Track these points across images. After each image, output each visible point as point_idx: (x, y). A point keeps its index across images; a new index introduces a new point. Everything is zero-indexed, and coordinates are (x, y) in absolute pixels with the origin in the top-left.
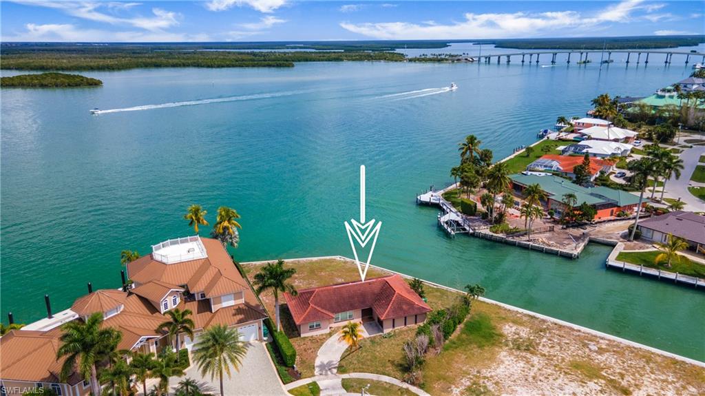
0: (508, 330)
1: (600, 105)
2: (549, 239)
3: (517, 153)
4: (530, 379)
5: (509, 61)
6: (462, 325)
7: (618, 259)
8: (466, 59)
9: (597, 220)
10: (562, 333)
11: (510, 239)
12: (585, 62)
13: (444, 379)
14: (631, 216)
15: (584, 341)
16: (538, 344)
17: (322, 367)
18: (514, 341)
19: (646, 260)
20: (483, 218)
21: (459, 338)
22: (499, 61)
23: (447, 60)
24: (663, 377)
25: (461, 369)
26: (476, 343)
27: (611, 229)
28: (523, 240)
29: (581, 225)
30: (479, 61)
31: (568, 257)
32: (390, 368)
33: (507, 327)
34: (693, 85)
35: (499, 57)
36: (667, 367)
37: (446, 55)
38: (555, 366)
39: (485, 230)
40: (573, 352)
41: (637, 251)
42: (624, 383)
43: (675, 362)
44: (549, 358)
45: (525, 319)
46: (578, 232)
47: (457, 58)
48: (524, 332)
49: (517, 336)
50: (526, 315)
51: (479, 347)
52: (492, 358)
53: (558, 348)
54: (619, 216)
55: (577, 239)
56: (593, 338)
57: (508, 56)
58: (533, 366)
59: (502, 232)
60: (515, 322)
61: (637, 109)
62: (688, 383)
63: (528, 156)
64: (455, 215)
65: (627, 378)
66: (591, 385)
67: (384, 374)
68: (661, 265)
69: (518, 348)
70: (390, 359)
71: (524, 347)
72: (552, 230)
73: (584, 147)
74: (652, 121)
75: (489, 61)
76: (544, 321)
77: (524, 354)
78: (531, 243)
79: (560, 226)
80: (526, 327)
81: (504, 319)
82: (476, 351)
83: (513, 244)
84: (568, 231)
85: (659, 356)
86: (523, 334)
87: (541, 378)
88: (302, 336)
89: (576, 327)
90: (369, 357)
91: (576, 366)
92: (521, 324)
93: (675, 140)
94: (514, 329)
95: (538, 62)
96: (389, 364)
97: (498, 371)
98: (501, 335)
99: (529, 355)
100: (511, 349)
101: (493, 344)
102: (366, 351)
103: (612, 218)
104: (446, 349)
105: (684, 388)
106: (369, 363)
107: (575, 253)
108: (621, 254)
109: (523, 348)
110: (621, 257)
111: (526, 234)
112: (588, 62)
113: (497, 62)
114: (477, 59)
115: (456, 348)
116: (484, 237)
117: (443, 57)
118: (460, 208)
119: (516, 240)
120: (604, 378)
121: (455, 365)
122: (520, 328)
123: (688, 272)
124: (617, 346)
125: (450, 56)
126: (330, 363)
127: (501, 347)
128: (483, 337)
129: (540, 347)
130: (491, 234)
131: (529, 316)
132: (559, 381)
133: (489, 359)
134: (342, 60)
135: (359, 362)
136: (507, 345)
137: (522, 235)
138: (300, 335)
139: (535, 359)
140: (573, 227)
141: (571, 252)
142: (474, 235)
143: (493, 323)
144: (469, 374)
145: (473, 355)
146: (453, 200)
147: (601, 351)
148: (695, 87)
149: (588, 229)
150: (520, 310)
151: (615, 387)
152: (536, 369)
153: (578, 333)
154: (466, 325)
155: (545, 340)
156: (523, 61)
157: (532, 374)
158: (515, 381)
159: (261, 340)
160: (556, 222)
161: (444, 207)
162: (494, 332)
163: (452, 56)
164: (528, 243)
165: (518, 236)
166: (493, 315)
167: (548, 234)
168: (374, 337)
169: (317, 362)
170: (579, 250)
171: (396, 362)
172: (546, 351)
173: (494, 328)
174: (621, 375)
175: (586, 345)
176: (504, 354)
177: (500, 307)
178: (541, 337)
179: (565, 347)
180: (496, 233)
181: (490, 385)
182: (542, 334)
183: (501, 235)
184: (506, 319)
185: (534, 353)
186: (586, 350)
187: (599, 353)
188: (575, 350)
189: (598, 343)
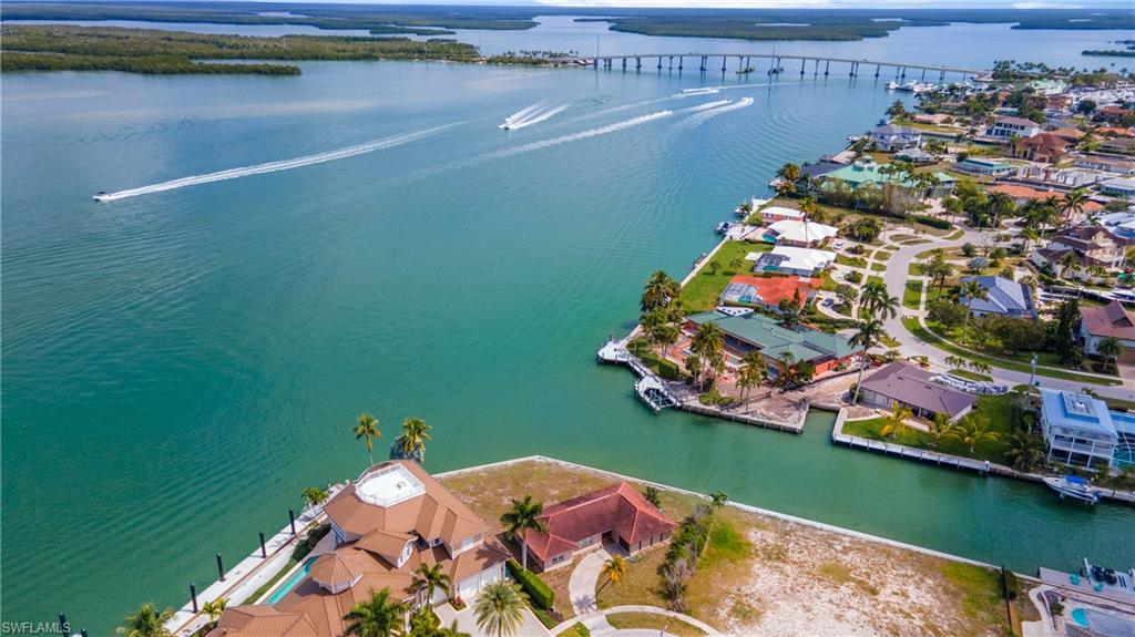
0: (754, 536)
1: (787, 178)
2: (768, 408)
3: (699, 267)
4: (789, 591)
5: (639, 66)
7: (844, 431)
8: (576, 62)
9: (815, 378)
10: (806, 533)
11: (725, 413)
12: (746, 71)
13: (708, 602)
14: (849, 369)
15: (827, 541)
16: (787, 551)
18: (764, 549)
19: (871, 431)
20: (687, 384)
21: (709, 554)
22: (624, 66)
23: (546, 62)
24: (903, 572)
25: (720, 589)
26: (727, 557)
27: (830, 388)
28: (739, 413)
29: (799, 387)
30: (596, 64)
31: (793, 432)
32: (650, 597)
33: (752, 534)
34: (891, 135)
35: (625, 60)
36: (906, 560)
37: (545, 53)
38: (808, 573)
39: (693, 401)
40: (820, 556)
41: (861, 419)
42: (871, 583)
43: (912, 553)
44: (800, 564)
45: (767, 521)
46: (795, 396)
47: (563, 59)
48: (771, 538)
49: (765, 543)
50: (766, 516)
51: (731, 561)
52: (748, 573)
53: (806, 552)
54: (836, 370)
55: (798, 405)
56: (836, 537)
57: (639, 60)
58: (788, 576)
59: (714, 403)
60: (757, 527)
61: (833, 184)
62: (925, 575)
63: (714, 273)
64: (652, 380)
65: (874, 577)
66: (843, 588)
67: (646, 604)
68: (888, 438)
69: (770, 558)
70: (649, 587)
71: (776, 556)
72: (768, 396)
73: (781, 258)
74: (851, 204)
75: (610, 65)
76: (786, 521)
77: (776, 563)
78: (749, 417)
79: (778, 390)
80: (771, 531)
81: (747, 523)
82: (730, 565)
83: (729, 419)
84: (785, 395)
85: (896, 548)
86: (770, 541)
87: (798, 588)
88: (546, 571)
89: (818, 525)
91: (826, 570)
92: (765, 528)
93: (881, 237)
94: (759, 534)
95: (680, 68)
96: (649, 592)
97: (757, 586)
98: (749, 544)
99: (781, 565)
100: (763, 560)
101: (744, 556)
103: (831, 373)
104: (699, 569)
105: (923, 581)
106: (628, 594)
107: (799, 426)
108: (846, 424)
109: (774, 557)
110: (848, 427)
111: (741, 404)
112: (751, 70)
113: (621, 68)
114: (592, 61)
115: (709, 565)
116: (695, 412)
117: (539, 56)
118: (657, 368)
119: (732, 413)
120: (853, 580)
121: (714, 585)
122: (765, 533)
123: (912, 443)
124: (859, 542)
125: (552, 55)
126: (586, 599)
127: (753, 559)
128: (732, 548)
129: (790, 554)
130: (702, 406)
131: (771, 517)
132: (815, 589)
133: (745, 574)
134: (376, 59)
135: (617, 594)
136: (758, 556)
137: (738, 406)
138: (543, 571)
139: (788, 569)
140: (791, 389)
141: (794, 426)
142: (683, 409)
143: (737, 531)
144: (730, 594)
145: (728, 571)
146: (644, 355)
147: (846, 550)
148: (893, 138)
149: (808, 392)
150: (760, 511)
151: (864, 588)
152: (791, 579)
153: (821, 533)
154: (712, 537)
155: (792, 544)
156: (660, 67)
157: (789, 585)
158: (774, 595)
160: (771, 384)
161: (636, 368)
162: (741, 541)
163: (555, 56)
164: (746, 417)
165: (733, 408)
166: (734, 521)
167: (765, 402)
170: (802, 422)
171: (655, 589)
172: (795, 557)
173: (740, 537)
174: (868, 575)
175: (831, 546)
176: (757, 566)
177: (738, 509)
178: (788, 542)
179: (812, 550)
180: (707, 404)
181: (755, 605)
182: (788, 537)
183: (713, 408)
184: (748, 524)
185: (785, 562)
186: (834, 552)
187: (844, 553)
188: (824, 554)
189: (841, 541)
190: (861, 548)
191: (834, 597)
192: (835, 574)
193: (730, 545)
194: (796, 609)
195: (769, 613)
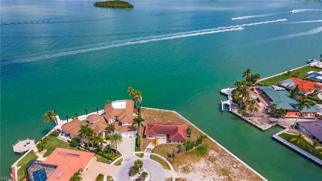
0: (211, 153)
2: (259, 120)
4: (204, 170)
6: (197, 147)
7: (280, 135)
10: (229, 159)
11: (243, 117)
13: (179, 163)
14: (305, 117)
16: (216, 160)
17: (148, 149)
18: (210, 157)
20: (239, 106)
21: (192, 151)
25: (186, 161)
26: (197, 154)
27: (290, 121)
28: (248, 119)
29: (277, 117)
32: (166, 155)
33: (212, 151)
38: (216, 168)
39: (236, 111)
41: (291, 134)
44: (216, 165)
45: (221, 150)
46: (272, 119)
48: (216, 154)
49: (212, 155)
51: (197, 156)
52: (198, 160)
53: (222, 163)
55: (270, 122)
56: (237, 163)
58: (209, 166)
59: (242, 113)
63: (288, 75)
67: (163, 156)
69: (209, 160)
70: (168, 152)
71: (211, 160)
72: (263, 117)
76: (227, 152)
77: (209, 162)
78: (249, 121)
79: (267, 116)
80: (218, 153)
81: (213, 148)
83: (243, 119)
84: (269, 118)
85: (255, 174)
86: (215, 156)
87: (208, 171)
88: (147, 138)
89: (235, 157)
90: (162, 150)
91: (223, 170)
92: (218, 151)
94: (213, 153)
96: (166, 154)
97: (197, 165)
98: (207, 154)
101: (202, 156)
102: (162, 148)
104: (186, 154)
106: (161, 152)
107: (264, 129)
108: (283, 134)
115: (190, 154)
116: (234, 114)
119: (245, 118)
120: (228, 176)
121: (185, 159)
124: (244, 168)
126: (150, 149)
127: (204, 158)
130: (237, 113)
131: (223, 149)
132: (213, 173)
135: (158, 151)
136: (206, 158)
137: (249, 117)
138: (146, 138)
139: (211, 165)
140: (274, 117)
141: (262, 128)
143: (208, 149)
144: (187, 163)
145: (193, 158)
146: (234, 94)
149: (280, 120)
150: (221, 146)
153: (234, 160)
155: (220, 159)
157: (206, 169)
158: (199, 169)
159: (135, 137)
160: (267, 113)
161: (229, 97)
162: (206, 152)
165: (247, 117)
166: (210, 146)
167: (259, 118)
168: (167, 144)
169: (147, 147)
170: (267, 128)
171: (168, 154)
172: (217, 163)
174: (235, 177)
175: (233, 164)
176: (203, 160)
179: (225, 163)
180: (239, 113)
181: (191, 168)
182: (221, 157)
183: (240, 115)
185: (212, 162)
186: (232, 166)
187: (235, 168)
188: (227, 165)
189: (238, 165)
190: (242, 169)
192: (224, 172)
193: (202, 152)
194: (201, 175)
195: (192, 173)
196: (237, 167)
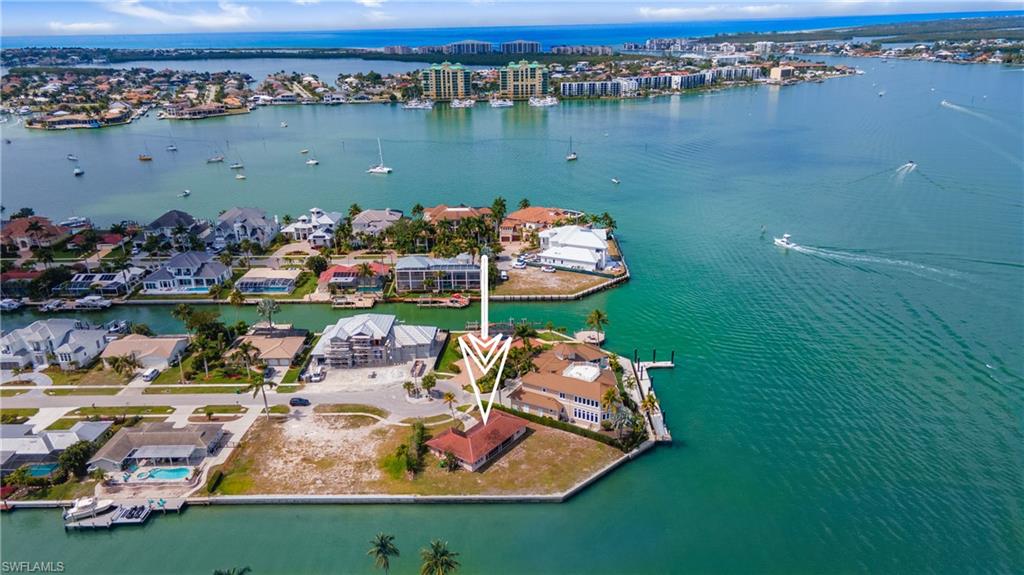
0: (377, 475)
10: (339, 486)
15: (326, 485)
16: (355, 470)
18: (370, 467)
24: (280, 477)
38: (342, 459)
40: (333, 472)
44: (347, 463)
45: (367, 490)
48: (365, 477)
49: (369, 472)
53: (342, 473)
56: (319, 490)
58: (356, 454)
60: (374, 482)
66: (322, 456)
69: (366, 462)
71: (363, 465)
76: (353, 493)
77: (362, 460)
80: (365, 482)
85: (278, 493)
86: (365, 474)
87: (349, 449)
89: (330, 496)
91: (331, 464)
92: (369, 483)
94: (373, 476)
98: (380, 468)
100: (371, 460)
101: (383, 460)
120: (315, 463)
122: (369, 480)
124: (303, 491)
127: (378, 459)
129: (352, 469)
131: (364, 493)
132: (340, 451)
133: (383, 449)
136: (374, 462)
139: (355, 459)
143: (388, 475)
150: (371, 496)
151: (310, 459)
152: (354, 453)
153: (328, 491)
155: (351, 476)
157: (356, 450)
162: (386, 469)
166: (389, 484)
172: (349, 468)
173: (386, 472)
174: (304, 468)
175: (324, 482)
176: (374, 455)
177: (389, 493)
178: (354, 477)
179: (337, 475)
182: (353, 480)
184: (381, 483)
185: (356, 463)
186: (323, 478)
187: (316, 479)
188: (330, 475)
189: (316, 488)
190: (303, 488)
191: (329, 449)
192: (325, 464)
196: (314, 483)
